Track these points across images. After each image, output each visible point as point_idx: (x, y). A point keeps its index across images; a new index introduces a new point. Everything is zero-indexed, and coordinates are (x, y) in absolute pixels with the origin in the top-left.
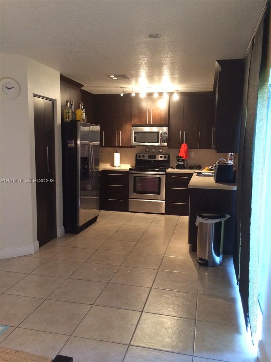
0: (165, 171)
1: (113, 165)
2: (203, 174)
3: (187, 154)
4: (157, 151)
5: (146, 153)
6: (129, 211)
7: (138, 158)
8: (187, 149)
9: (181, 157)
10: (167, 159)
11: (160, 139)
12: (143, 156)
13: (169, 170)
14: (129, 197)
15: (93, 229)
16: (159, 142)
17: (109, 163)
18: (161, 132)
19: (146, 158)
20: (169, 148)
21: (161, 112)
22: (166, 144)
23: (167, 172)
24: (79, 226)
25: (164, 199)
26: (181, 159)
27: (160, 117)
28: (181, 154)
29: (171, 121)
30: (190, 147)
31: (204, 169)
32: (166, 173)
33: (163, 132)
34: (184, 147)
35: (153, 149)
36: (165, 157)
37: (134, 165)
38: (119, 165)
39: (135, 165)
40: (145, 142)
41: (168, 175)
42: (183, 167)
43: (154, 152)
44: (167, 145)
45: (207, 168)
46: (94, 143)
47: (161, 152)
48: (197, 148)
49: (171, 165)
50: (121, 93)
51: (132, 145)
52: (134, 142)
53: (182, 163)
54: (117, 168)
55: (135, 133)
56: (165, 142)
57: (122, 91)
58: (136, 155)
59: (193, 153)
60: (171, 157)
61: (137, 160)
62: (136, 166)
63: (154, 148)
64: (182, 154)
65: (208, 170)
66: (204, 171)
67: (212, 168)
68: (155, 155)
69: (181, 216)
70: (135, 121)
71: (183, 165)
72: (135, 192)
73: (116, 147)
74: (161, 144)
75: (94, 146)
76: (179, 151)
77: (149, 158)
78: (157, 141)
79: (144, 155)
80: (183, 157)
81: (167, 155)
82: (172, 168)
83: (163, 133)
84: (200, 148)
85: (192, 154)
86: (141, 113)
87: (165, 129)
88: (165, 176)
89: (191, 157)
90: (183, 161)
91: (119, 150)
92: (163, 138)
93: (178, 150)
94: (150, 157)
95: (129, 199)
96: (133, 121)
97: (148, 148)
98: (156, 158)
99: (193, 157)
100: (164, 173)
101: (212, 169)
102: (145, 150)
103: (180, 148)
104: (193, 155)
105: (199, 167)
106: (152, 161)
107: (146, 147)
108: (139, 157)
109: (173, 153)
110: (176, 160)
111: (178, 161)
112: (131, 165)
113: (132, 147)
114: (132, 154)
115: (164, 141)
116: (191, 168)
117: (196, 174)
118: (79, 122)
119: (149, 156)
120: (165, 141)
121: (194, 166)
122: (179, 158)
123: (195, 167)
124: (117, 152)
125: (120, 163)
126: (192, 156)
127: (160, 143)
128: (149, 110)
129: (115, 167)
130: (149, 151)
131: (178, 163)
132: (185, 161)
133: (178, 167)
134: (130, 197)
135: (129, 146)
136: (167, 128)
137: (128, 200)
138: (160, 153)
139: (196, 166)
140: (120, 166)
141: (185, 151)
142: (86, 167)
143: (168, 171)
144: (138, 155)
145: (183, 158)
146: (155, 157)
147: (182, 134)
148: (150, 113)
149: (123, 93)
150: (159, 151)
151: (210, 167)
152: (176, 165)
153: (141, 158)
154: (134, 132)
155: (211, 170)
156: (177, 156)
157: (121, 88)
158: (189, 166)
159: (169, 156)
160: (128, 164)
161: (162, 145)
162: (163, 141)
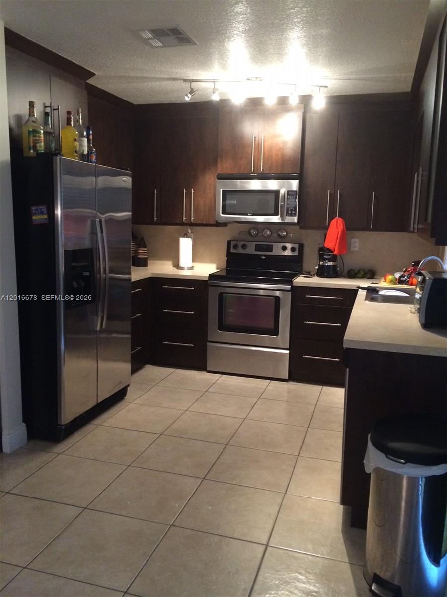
0: (290, 283)
1: (177, 265)
2: (382, 292)
3: (344, 241)
4: (275, 235)
5: (251, 238)
6: (208, 369)
7: (232, 251)
8: (343, 231)
9: (329, 250)
10: (296, 253)
11: (281, 207)
12: (244, 247)
13: (301, 280)
14: (207, 338)
15: (105, 424)
16: (278, 215)
17: (170, 260)
18: (283, 191)
19: (251, 250)
20: (301, 228)
21: (285, 143)
22: (295, 219)
23: (294, 284)
24: (63, 424)
25: (288, 347)
26: (329, 255)
27: (283, 155)
28: (329, 244)
29: (306, 165)
30: (350, 227)
31: (383, 279)
32: (293, 287)
33: (288, 191)
34: (336, 226)
35: (266, 230)
36: (293, 249)
37: (224, 264)
38: (190, 264)
39: (225, 266)
40: (246, 215)
41: (298, 292)
42: (333, 273)
43: (269, 236)
44: (296, 221)
45: (390, 277)
46: (111, 215)
47: (284, 237)
48: (366, 228)
49: (306, 266)
50: (187, 95)
51: (217, 221)
52: (222, 214)
53: (330, 264)
54: (186, 273)
55: (225, 193)
56: (291, 215)
57: (189, 89)
58: (229, 243)
59: (357, 240)
60: (306, 250)
61: (229, 254)
62: (227, 267)
63: (268, 229)
64: (331, 242)
65: (391, 281)
66: (383, 284)
67: (402, 276)
68: (271, 244)
69: (325, 388)
70: (225, 166)
71: (334, 267)
72: (222, 327)
73: (182, 224)
74: (282, 220)
75: (110, 221)
76: (325, 236)
77: (256, 251)
78: (273, 212)
79: (246, 243)
80: (333, 250)
81: (298, 245)
82: (309, 274)
83: (288, 194)
84: (376, 229)
85: (354, 243)
86: (239, 147)
87: (294, 184)
88: (290, 292)
89: (352, 249)
90: (334, 258)
91: (192, 233)
92: (287, 205)
93: (323, 232)
94: (258, 248)
95: (208, 343)
96: (219, 165)
97: (255, 229)
98: (272, 251)
99: (356, 249)
100: (288, 287)
101: (404, 279)
102: (249, 231)
103: (327, 228)
104: (357, 245)
105: (371, 274)
106: (264, 258)
107: (252, 226)
108: (236, 247)
109: (312, 241)
110: (316, 256)
111: (322, 258)
112: (217, 266)
113: (218, 224)
114: (219, 240)
115: (289, 212)
116: (352, 275)
117: (365, 292)
118: (58, 158)
119: (256, 245)
120: (291, 211)
121: (359, 271)
122: (323, 252)
123: (362, 273)
124: (186, 235)
125: (194, 260)
126: (355, 247)
127: (282, 217)
128: (257, 139)
129: (182, 268)
130: (257, 235)
131: (321, 263)
132: (339, 258)
133: (323, 272)
134: (209, 340)
135: (212, 222)
136: (298, 181)
137: (206, 346)
138: (283, 239)
139: (363, 270)
140: (192, 268)
141: (339, 234)
142: (88, 274)
143: (296, 282)
144: (233, 244)
145: (334, 253)
146: (270, 249)
147: (333, 196)
148: (258, 146)
149: (191, 93)
150: (279, 235)
151: (397, 275)
152: (317, 267)
153: (240, 251)
154: (223, 190)
155: (400, 281)
156: (321, 246)
157: (185, 80)
158: (346, 270)
159: (302, 246)
160: (211, 262)
161: (286, 221)
162: (287, 213)
